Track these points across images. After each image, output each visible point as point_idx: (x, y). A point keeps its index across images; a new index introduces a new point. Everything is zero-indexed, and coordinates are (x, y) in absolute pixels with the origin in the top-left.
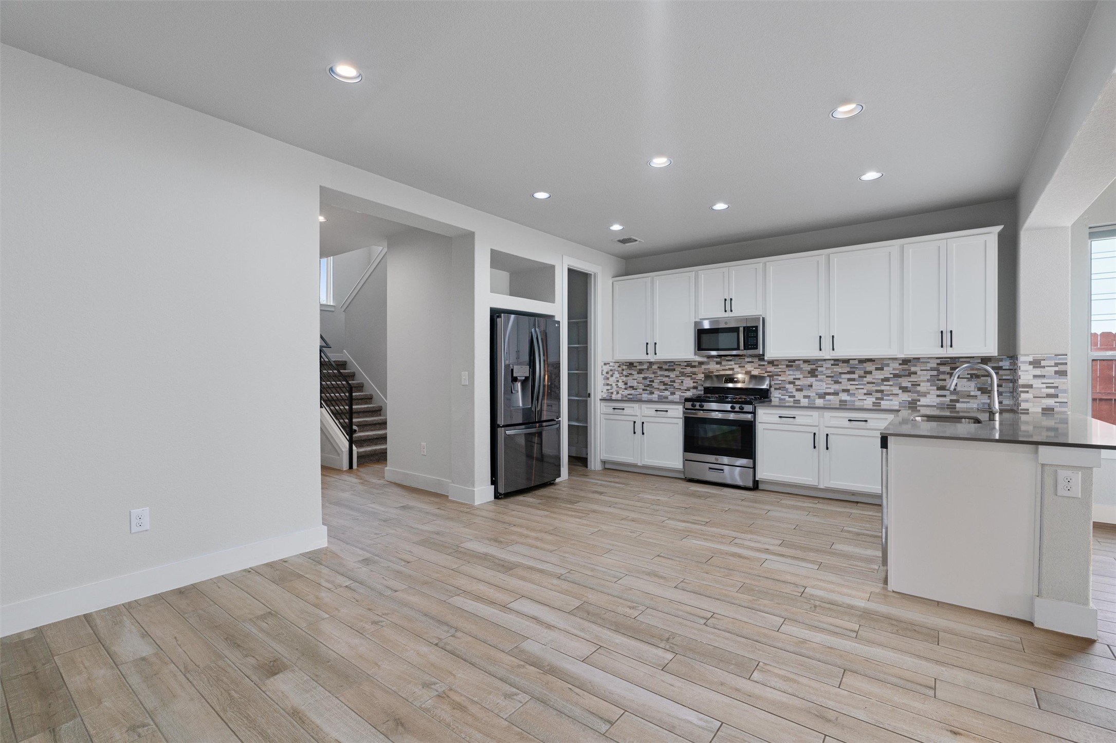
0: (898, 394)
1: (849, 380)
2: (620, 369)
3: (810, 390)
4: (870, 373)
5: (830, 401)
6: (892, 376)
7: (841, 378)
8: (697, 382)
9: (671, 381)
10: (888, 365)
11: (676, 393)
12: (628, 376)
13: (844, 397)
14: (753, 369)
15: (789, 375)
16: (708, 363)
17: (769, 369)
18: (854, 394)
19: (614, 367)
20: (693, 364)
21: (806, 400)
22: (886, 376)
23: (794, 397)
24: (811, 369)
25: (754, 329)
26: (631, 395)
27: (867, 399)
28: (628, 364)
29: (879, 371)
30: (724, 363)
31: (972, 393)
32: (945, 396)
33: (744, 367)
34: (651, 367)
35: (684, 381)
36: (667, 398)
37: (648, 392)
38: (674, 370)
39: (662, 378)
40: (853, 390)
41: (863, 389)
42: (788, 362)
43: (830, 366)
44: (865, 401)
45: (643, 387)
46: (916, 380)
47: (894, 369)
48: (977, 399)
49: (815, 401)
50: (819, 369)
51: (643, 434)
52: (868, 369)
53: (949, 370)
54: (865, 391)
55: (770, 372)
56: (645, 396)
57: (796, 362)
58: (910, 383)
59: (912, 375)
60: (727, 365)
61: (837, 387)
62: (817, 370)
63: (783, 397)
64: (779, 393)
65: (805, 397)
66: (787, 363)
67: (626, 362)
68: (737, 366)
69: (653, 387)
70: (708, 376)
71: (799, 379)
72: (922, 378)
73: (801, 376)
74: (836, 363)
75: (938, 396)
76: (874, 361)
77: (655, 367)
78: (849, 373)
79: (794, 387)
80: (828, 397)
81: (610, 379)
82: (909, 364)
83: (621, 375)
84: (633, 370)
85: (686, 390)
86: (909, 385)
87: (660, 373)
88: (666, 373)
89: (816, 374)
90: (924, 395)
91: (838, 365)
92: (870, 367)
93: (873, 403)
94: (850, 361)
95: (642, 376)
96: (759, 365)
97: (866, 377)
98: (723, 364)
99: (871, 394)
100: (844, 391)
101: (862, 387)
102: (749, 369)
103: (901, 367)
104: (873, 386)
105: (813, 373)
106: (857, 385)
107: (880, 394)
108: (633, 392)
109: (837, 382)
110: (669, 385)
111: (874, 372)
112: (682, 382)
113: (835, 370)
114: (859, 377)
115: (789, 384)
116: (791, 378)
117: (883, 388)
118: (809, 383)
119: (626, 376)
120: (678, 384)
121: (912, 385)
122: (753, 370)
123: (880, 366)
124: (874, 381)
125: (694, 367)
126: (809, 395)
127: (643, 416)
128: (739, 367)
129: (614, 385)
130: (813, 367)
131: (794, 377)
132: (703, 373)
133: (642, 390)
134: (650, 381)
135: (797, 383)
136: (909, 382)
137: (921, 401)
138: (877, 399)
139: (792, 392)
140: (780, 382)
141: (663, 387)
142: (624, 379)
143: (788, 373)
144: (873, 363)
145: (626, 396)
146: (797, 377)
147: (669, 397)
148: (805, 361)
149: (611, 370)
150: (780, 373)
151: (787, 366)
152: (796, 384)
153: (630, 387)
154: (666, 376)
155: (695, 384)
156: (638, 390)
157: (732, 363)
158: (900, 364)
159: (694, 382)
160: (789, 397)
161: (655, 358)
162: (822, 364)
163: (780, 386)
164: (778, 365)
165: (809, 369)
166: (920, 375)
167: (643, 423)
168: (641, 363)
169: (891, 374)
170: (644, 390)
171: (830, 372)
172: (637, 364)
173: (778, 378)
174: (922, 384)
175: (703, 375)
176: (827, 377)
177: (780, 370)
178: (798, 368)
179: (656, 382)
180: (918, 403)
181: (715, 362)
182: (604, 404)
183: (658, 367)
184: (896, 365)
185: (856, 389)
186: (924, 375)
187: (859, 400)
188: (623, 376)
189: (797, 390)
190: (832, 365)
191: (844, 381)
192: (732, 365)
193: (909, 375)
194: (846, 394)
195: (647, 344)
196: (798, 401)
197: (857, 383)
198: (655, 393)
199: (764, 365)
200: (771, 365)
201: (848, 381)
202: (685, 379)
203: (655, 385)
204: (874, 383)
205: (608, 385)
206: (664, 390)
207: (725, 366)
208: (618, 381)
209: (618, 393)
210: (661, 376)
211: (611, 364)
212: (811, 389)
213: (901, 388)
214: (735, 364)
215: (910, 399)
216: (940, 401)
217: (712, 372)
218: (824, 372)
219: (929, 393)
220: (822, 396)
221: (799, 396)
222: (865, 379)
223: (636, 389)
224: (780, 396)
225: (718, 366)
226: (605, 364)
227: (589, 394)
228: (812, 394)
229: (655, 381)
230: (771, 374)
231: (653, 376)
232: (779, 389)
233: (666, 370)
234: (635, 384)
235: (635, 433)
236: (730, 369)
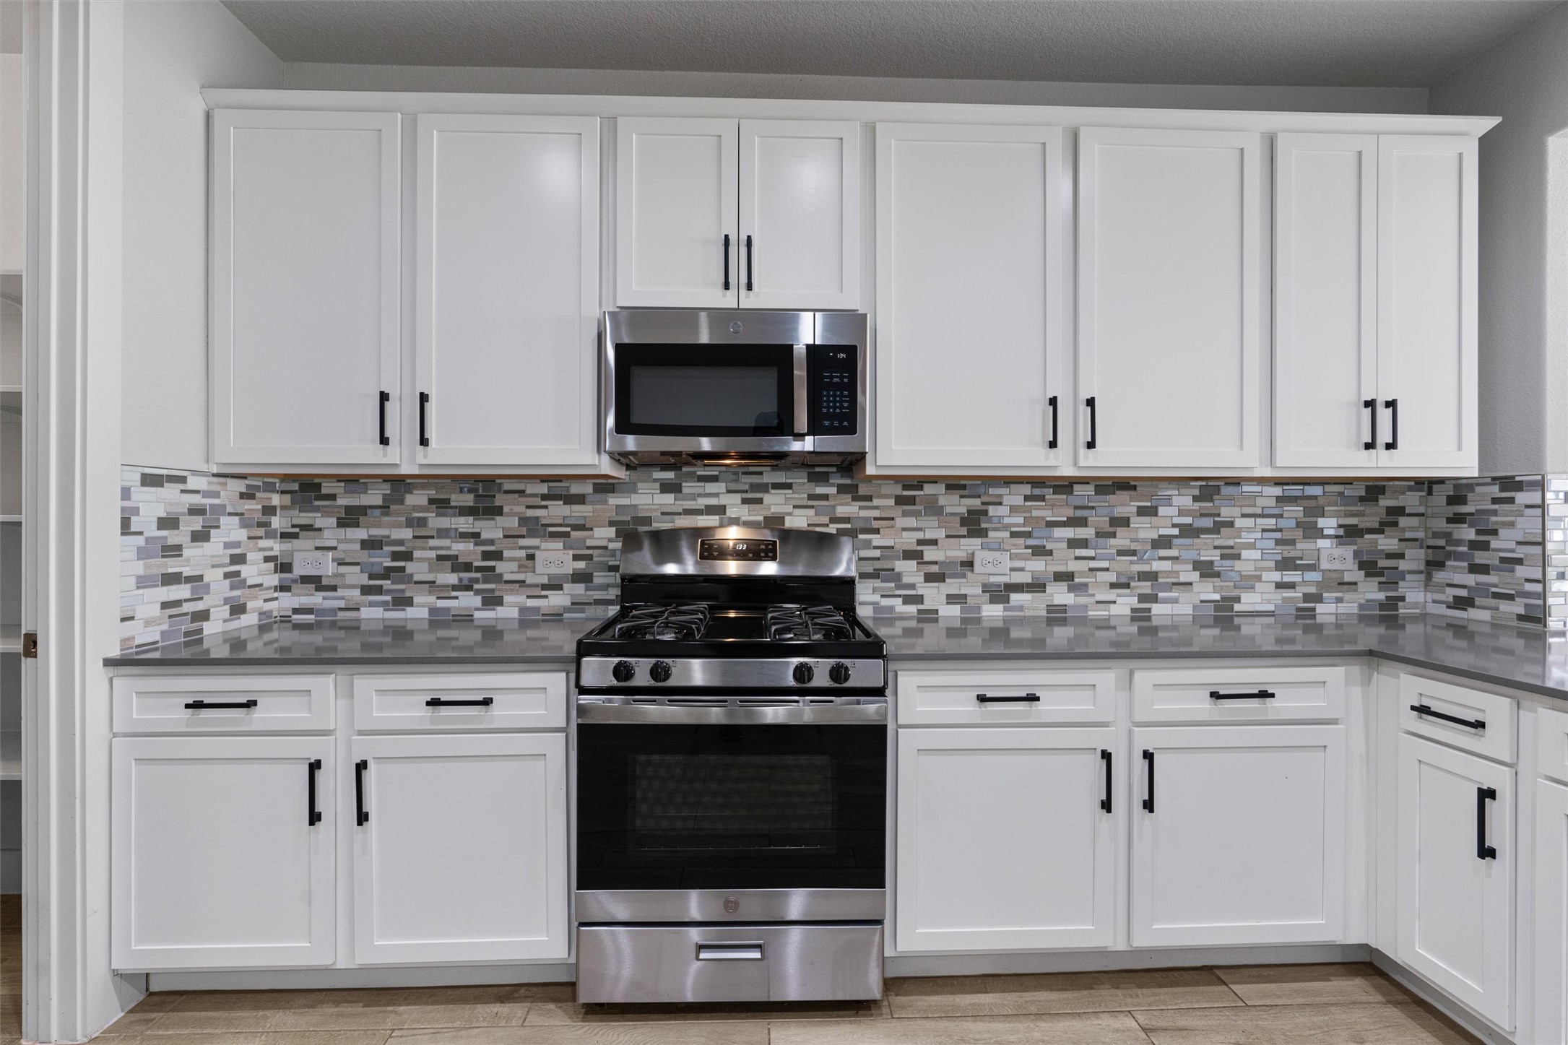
0: (1191, 584)
1: (1073, 543)
2: (253, 506)
3: (964, 576)
4: (1125, 522)
5: (1021, 608)
6: (1176, 531)
7: (1049, 538)
8: (588, 558)
9: (486, 556)
10: (1168, 501)
11: (507, 599)
12: (295, 536)
13: (1060, 595)
14: (789, 509)
15: (904, 529)
16: (631, 488)
17: (841, 511)
18: (1086, 585)
19: (216, 495)
20: (576, 489)
21: (955, 611)
22: (1163, 532)
23: (919, 599)
24: (969, 512)
25: (842, 356)
26: (309, 611)
27: (1119, 600)
28: (296, 487)
29: (1147, 519)
30: (688, 487)
31: (1347, 578)
32: (1291, 586)
33: (760, 501)
34: (402, 502)
35: (538, 554)
36: (465, 619)
37: (388, 598)
38: (498, 511)
39: (446, 542)
40: (1082, 574)
41: (1107, 570)
42: (900, 486)
43: (1019, 501)
44: (1112, 606)
45: (364, 580)
46: (1230, 543)
47: (1182, 513)
48: (1356, 591)
49: (979, 609)
50: (992, 510)
51: (362, 818)
52: (1121, 511)
53: (1301, 515)
54: (1112, 578)
55: (847, 520)
56: (373, 614)
57: (926, 486)
58: (1218, 552)
59: (1222, 529)
60: (700, 495)
61: (1038, 565)
62: (985, 513)
63: (886, 602)
64: (874, 591)
65: (952, 599)
66: (898, 490)
67: (286, 478)
68: (737, 498)
69: (409, 579)
70: (631, 534)
71: (934, 542)
72: (1247, 538)
73: (940, 534)
74: (1037, 492)
75: (1279, 586)
76: (1134, 488)
77: (417, 499)
78: (1071, 522)
79: (918, 570)
80: (1015, 598)
81: (186, 552)
82: (1215, 497)
83: (261, 532)
84: (317, 509)
85: (544, 587)
86: (1214, 556)
87: (437, 522)
88: (465, 524)
89: (983, 526)
90: (1250, 582)
91: (1042, 498)
92: (1125, 505)
93: (1133, 610)
94: (1076, 487)
95: (361, 534)
96: (811, 497)
97: (1114, 535)
98: (685, 490)
99: (1127, 586)
100: (1059, 577)
101: (1105, 564)
102: (775, 510)
103: (1197, 505)
104: (1132, 562)
105: (974, 524)
106: (1093, 558)
107: (1149, 583)
108: (317, 599)
109: (1040, 551)
110: (479, 569)
111: (1136, 522)
112: (531, 557)
113: (1035, 513)
114: (1098, 535)
115: (905, 558)
116: (908, 541)
117: (1156, 566)
118: (961, 555)
119: (285, 536)
120: (514, 566)
121: (1223, 557)
122: (790, 514)
123: (1149, 504)
124: (1134, 546)
125: (580, 499)
126: (963, 592)
127: (361, 733)
128: (745, 501)
129: (214, 577)
130: (975, 503)
131: (920, 535)
132: (611, 524)
133: (357, 592)
134: (396, 556)
135: (930, 554)
136: (1215, 547)
137: (1243, 600)
138: (1142, 598)
139: (912, 586)
140: (877, 553)
141: (453, 578)
142: (276, 547)
143: (901, 522)
144: (1133, 493)
145: (285, 620)
146: (929, 535)
147: (477, 615)
148: (955, 484)
149: (195, 511)
150: (875, 524)
151: (900, 501)
152: (926, 558)
153: (305, 580)
154: (464, 536)
155: (581, 565)
156: (340, 592)
157: (719, 487)
158: (1195, 499)
159: (576, 558)
160: (905, 603)
161: (421, 460)
162: (1001, 496)
163: (879, 565)
164: (869, 498)
165: (964, 510)
166: (1240, 530)
167: (361, 766)
168: (353, 481)
169: (1174, 526)
170: (366, 590)
171: (1021, 520)
172: (338, 488)
173: (870, 541)
174: (1245, 554)
175: (611, 532)
176: (1013, 535)
177: (876, 513)
178: (934, 509)
179: (421, 560)
180: (1237, 607)
181: (657, 485)
182: (128, 684)
183: (431, 501)
184: (1184, 500)
185: (1091, 570)
186: (1249, 530)
187: (1098, 602)
188: (270, 535)
189: (930, 578)
190: (1027, 498)
191: (1059, 548)
192: (717, 495)
193: (1216, 529)
194: (1063, 586)
195: (384, 397)
196: (929, 616)
197: (1090, 553)
198: (417, 600)
199: (825, 497)
200: (848, 497)
201: (1069, 547)
202: (544, 545)
203: (417, 569)
204: (1133, 553)
205: (171, 579)
206: (455, 588)
207: (693, 497)
208: (239, 559)
209: (238, 609)
210: (443, 533)
211: (193, 483)
212: (969, 574)
213: (1197, 565)
214: (729, 491)
215: (1217, 597)
216: (1284, 599)
217: (648, 521)
218: (1006, 520)
219: (1259, 578)
220: (999, 594)
221: (934, 596)
222: (1112, 541)
223: (334, 588)
224: (876, 598)
225: (669, 499)
226: (151, 480)
227: (31, 643)
228: (970, 587)
229: (417, 554)
230: (849, 526)
231: (407, 534)
232: (875, 575)
233: (464, 511)
234: (326, 567)
235: (314, 817)
236: (710, 510)
